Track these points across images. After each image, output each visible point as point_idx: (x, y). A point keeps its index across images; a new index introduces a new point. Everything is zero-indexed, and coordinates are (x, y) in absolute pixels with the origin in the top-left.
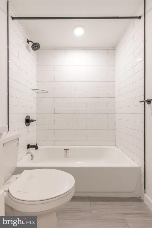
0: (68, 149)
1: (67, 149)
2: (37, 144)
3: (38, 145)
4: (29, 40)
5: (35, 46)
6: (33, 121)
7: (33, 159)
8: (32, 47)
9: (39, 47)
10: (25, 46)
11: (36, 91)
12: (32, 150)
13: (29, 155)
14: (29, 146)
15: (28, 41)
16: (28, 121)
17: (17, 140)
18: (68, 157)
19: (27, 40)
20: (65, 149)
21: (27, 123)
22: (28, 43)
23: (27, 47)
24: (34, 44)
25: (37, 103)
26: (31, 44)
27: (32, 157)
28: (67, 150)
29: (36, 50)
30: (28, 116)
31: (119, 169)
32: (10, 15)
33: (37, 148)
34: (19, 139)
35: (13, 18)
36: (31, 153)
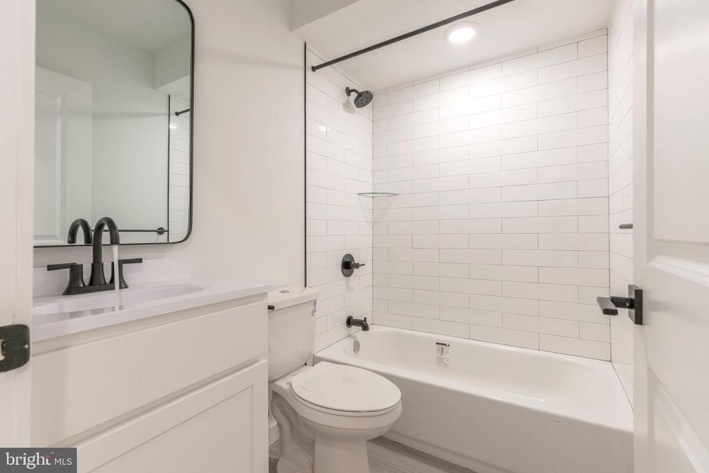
0: (445, 345)
1: (443, 344)
2: (365, 319)
3: (367, 322)
4: (351, 88)
5: (361, 98)
6: (357, 266)
7: (358, 351)
8: (356, 101)
9: (371, 98)
10: (341, 106)
11: (371, 195)
12: (356, 329)
13: (350, 342)
14: (350, 322)
15: (349, 92)
16: (348, 266)
17: (313, 303)
18: (447, 366)
19: (347, 88)
20: (437, 343)
21: (345, 270)
22: (349, 96)
23: (346, 106)
24: (360, 95)
25: (374, 223)
26: (354, 95)
27: (357, 346)
28: (445, 347)
29: (364, 105)
30: (348, 256)
31: (558, 422)
32: (309, 65)
33: (365, 328)
34: (317, 303)
35: (314, 69)
36: (354, 337)
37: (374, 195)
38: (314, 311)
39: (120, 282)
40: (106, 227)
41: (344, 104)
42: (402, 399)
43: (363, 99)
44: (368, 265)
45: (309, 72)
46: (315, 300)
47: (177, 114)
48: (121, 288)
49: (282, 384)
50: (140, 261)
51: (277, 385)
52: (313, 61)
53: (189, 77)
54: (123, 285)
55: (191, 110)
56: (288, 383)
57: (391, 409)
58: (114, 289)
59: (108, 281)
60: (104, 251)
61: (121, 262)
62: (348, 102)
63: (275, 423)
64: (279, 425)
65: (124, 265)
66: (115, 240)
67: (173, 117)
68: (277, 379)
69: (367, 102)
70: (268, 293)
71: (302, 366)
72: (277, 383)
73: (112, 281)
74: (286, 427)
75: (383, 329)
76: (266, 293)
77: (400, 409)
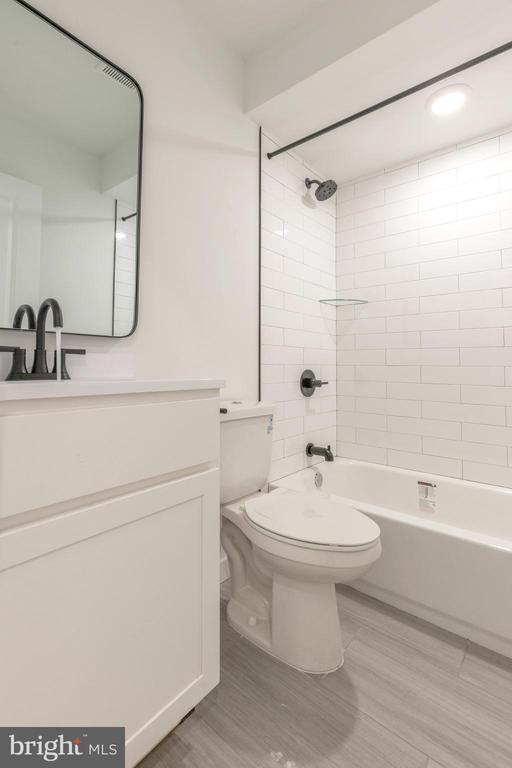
0: (430, 485)
1: (427, 484)
2: (329, 447)
3: (332, 451)
4: (311, 179)
5: (325, 188)
6: (319, 384)
7: (320, 485)
8: (317, 193)
9: (335, 189)
10: (300, 199)
11: (335, 303)
12: (318, 459)
13: (311, 474)
14: (310, 450)
15: (309, 183)
16: (308, 383)
17: (268, 419)
18: (432, 511)
19: (307, 180)
20: (420, 483)
21: (305, 389)
22: (309, 188)
23: (306, 199)
24: (322, 185)
25: (339, 337)
26: (315, 187)
27: (319, 480)
28: (430, 487)
29: (326, 198)
30: (308, 372)
32: (265, 152)
33: (329, 458)
34: (274, 419)
35: (270, 156)
36: (316, 469)
37: (339, 303)
38: (270, 428)
39: (62, 373)
40: (50, 311)
41: (303, 197)
42: (381, 536)
43: (326, 190)
44: (332, 384)
45: (265, 159)
46: (272, 416)
47: (124, 219)
48: (63, 378)
49: (235, 509)
50: (83, 352)
51: (228, 510)
52: (269, 147)
53: (135, 178)
54: (65, 376)
55: (138, 214)
56: (241, 508)
57: (369, 546)
58: (55, 378)
59: (50, 371)
60: (47, 338)
61: (64, 352)
62: (307, 194)
63: (226, 558)
64: (229, 559)
65: (67, 355)
66: (58, 322)
67: (120, 223)
68: (228, 504)
69: (331, 194)
70: (221, 390)
71: (256, 492)
72: (228, 507)
73: (55, 370)
74: (238, 562)
75: (351, 463)
76: (218, 389)
77: (379, 548)
